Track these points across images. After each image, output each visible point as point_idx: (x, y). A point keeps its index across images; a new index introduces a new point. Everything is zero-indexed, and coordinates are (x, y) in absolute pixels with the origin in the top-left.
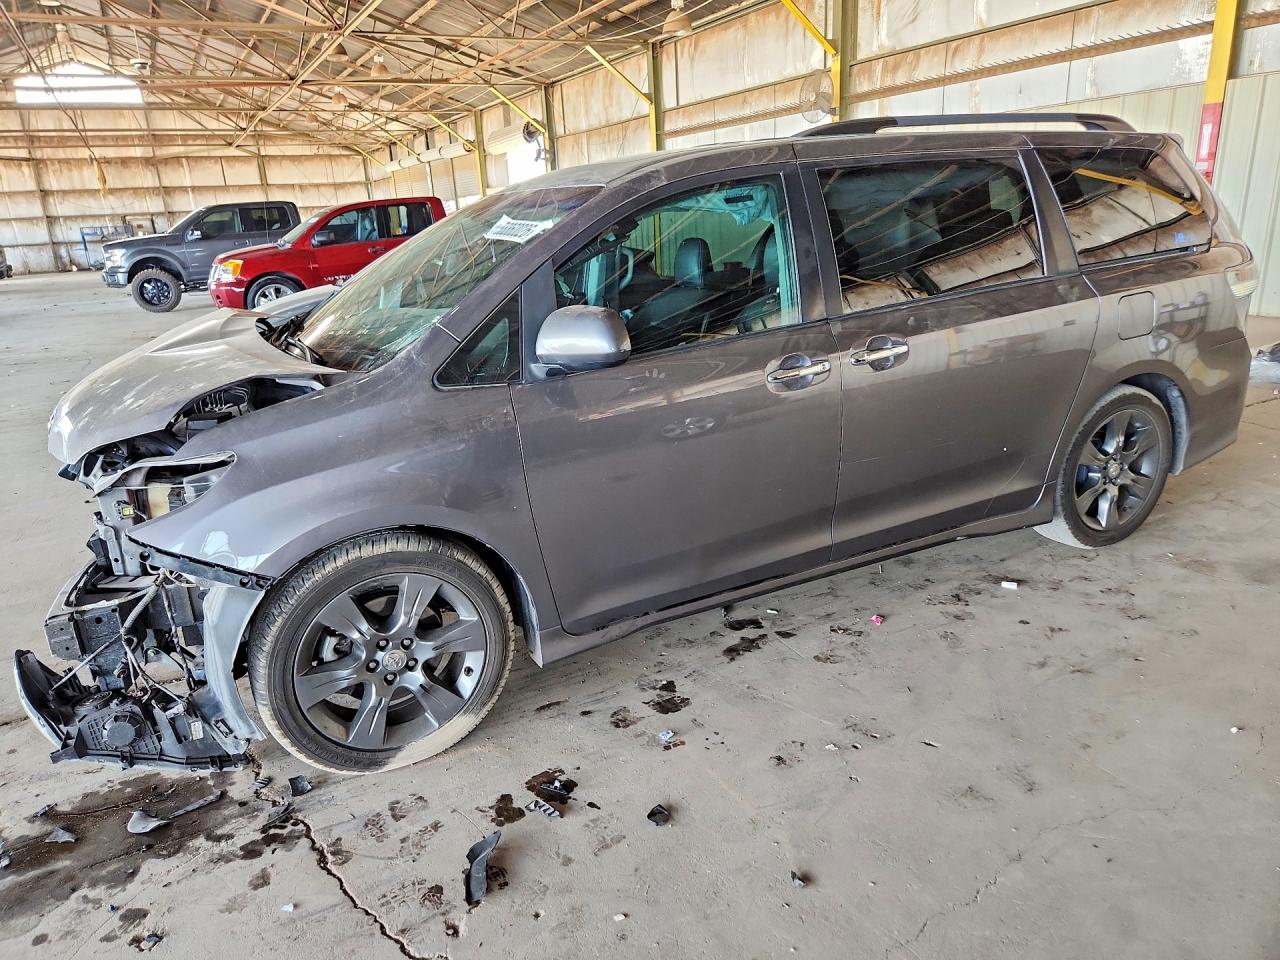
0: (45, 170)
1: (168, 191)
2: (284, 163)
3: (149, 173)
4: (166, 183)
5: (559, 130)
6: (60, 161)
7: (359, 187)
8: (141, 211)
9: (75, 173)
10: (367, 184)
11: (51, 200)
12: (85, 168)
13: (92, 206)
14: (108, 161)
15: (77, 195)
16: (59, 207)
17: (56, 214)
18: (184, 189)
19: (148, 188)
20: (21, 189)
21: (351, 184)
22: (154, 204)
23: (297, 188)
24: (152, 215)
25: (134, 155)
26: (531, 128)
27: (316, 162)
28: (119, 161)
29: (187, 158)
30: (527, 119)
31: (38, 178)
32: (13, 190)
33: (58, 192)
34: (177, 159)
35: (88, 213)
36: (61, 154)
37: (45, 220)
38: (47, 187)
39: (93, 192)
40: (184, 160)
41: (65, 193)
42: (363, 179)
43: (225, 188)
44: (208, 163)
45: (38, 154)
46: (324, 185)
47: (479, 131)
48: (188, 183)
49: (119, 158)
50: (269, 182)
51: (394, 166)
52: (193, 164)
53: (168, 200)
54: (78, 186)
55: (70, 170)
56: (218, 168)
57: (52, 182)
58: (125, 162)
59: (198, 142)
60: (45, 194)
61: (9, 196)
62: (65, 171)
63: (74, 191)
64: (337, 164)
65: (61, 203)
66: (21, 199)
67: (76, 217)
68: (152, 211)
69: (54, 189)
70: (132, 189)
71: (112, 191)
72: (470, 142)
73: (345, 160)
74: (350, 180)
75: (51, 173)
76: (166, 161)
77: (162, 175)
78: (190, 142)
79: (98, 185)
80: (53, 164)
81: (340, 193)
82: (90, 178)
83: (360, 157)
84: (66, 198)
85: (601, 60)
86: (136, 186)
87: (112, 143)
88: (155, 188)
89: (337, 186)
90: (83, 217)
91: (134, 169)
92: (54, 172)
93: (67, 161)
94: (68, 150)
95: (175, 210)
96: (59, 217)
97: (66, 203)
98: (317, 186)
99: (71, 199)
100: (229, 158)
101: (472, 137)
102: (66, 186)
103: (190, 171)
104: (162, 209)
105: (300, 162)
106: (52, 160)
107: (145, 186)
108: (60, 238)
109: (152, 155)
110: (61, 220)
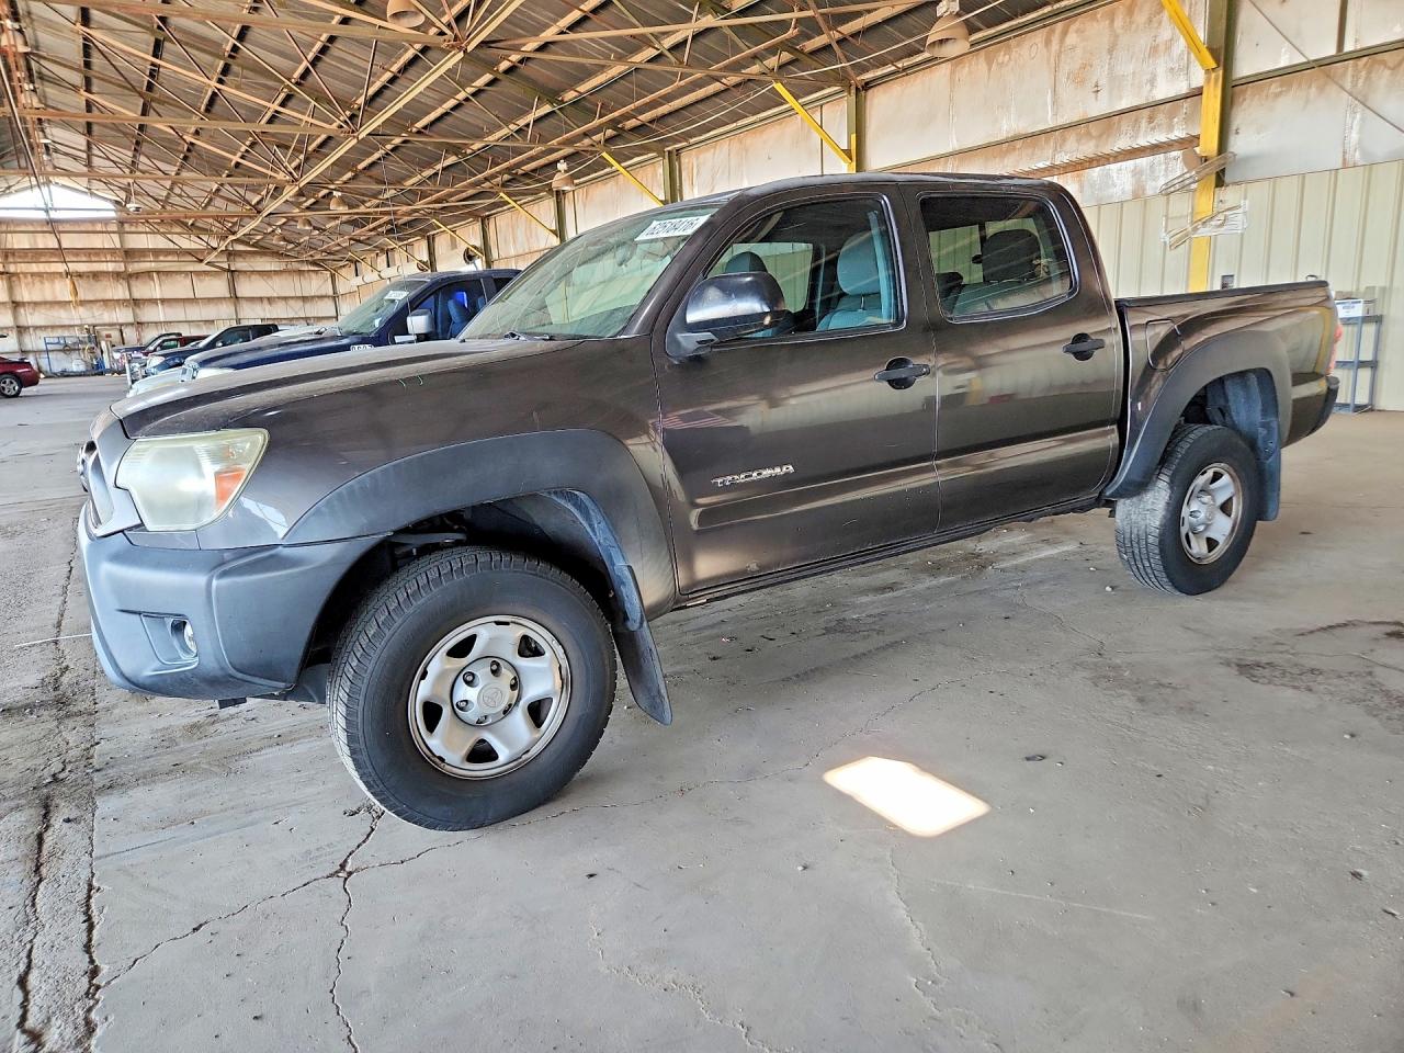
0: (17, 282)
1: (136, 303)
2: (253, 277)
3: (120, 286)
4: (137, 295)
5: (495, 255)
6: (33, 274)
7: (326, 299)
8: (111, 321)
9: (47, 284)
10: (335, 297)
11: (22, 310)
12: (56, 281)
13: (62, 316)
14: (80, 275)
15: (48, 306)
16: (30, 318)
17: (26, 324)
18: (153, 301)
19: (118, 301)
21: (318, 297)
22: (124, 315)
23: (266, 301)
24: (121, 325)
25: (105, 269)
26: (471, 253)
27: (284, 276)
28: (91, 275)
29: (158, 272)
30: (467, 246)
31: (11, 289)
33: (29, 303)
34: (148, 274)
35: (57, 324)
36: (34, 268)
37: (15, 330)
38: (18, 299)
39: (63, 304)
40: (155, 274)
41: (36, 304)
42: (331, 293)
43: (194, 300)
44: (180, 278)
45: (12, 269)
46: (292, 298)
47: (431, 253)
48: (158, 295)
49: (90, 272)
50: (239, 295)
51: (359, 281)
52: (163, 278)
53: (137, 311)
54: (49, 298)
55: (42, 283)
56: (188, 282)
57: (24, 294)
58: (96, 275)
59: (170, 258)
60: (16, 305)
62: (38, 284)
63: (45, 303)
64: (305, 278)
65: (31, 314)
67: (46, 327)
68: (120, 321)
69: (25, 300)
70: (103, 301)
71: (83, 303)
72: (424, 263)
73: (313, 275)
74: (318, 294)
75: (23, 285)
76: (137, 275)
77: (134, 289)
78: (161, 258)
79: (69, 297)
80: (25, 277)
81: (308, 306)
82: (62, 290)
83: (328, 273)
84: (36, 309)
85: (513, 204)
86: (107, 298)
87: (84, 259)
88: (125, 300)
89: (304, 299)
90: (53, 327)
91: (105, 282)
92: (27, 285)
93: (40, 275)
94: (41, 265)
95: (144, 319)
96: (28, 328)
97: (36, 313)
98: (285, 298)
99: (42, 310)
100: (198, 273)
101: (425, 258)
102: (37, 298)
103: (161, 284)
104: (131, 320)
105: (269, 277)
106: (25, 274)
107: (115, 298)
108: (29, 347)
109: (123, 269)
110: (31, 329)
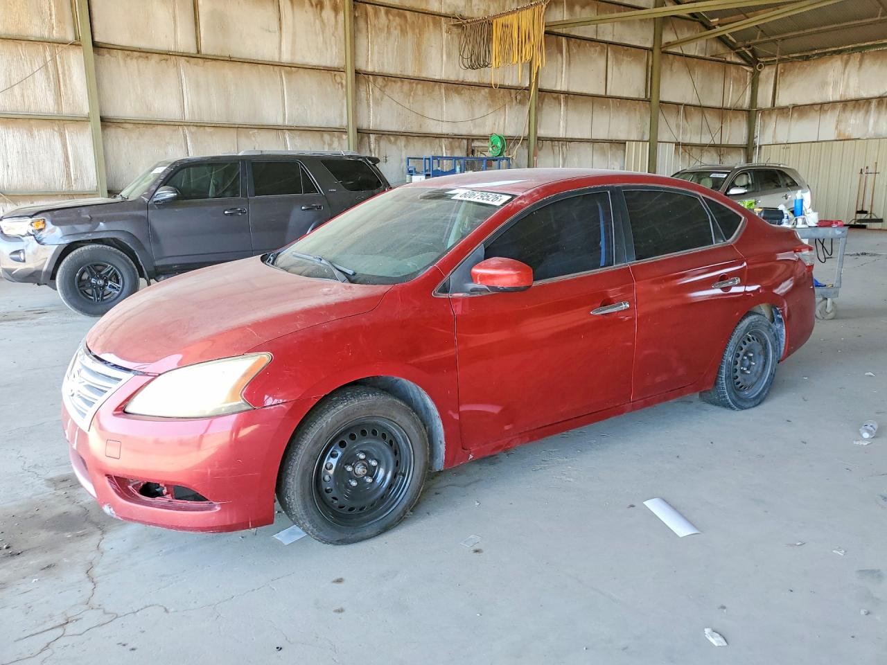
15: (406, 87)
20: (313, 60)
32: (299, 60)
33: (374, 74)
35: (415, 129)
38: (362, 65)
40: (564, 40)
54: (411, 71)
55: (403, 32)
57: (372, 53)
61: (288, 73)
62: (396, 33)
63: (402, 78)
65: (377, 102)
66: (309, 82)
67: (397, 134)
69: (370, 69)
83: (751, 70)
84: (387, 90)
90: (408, 135)
93: (401, 13)
96: (369, 133)
97: (386, 102)
99: (395, 94)
102: (390, 66)
103: (569, 63)
107: (508, 83)
110: (372, 137)
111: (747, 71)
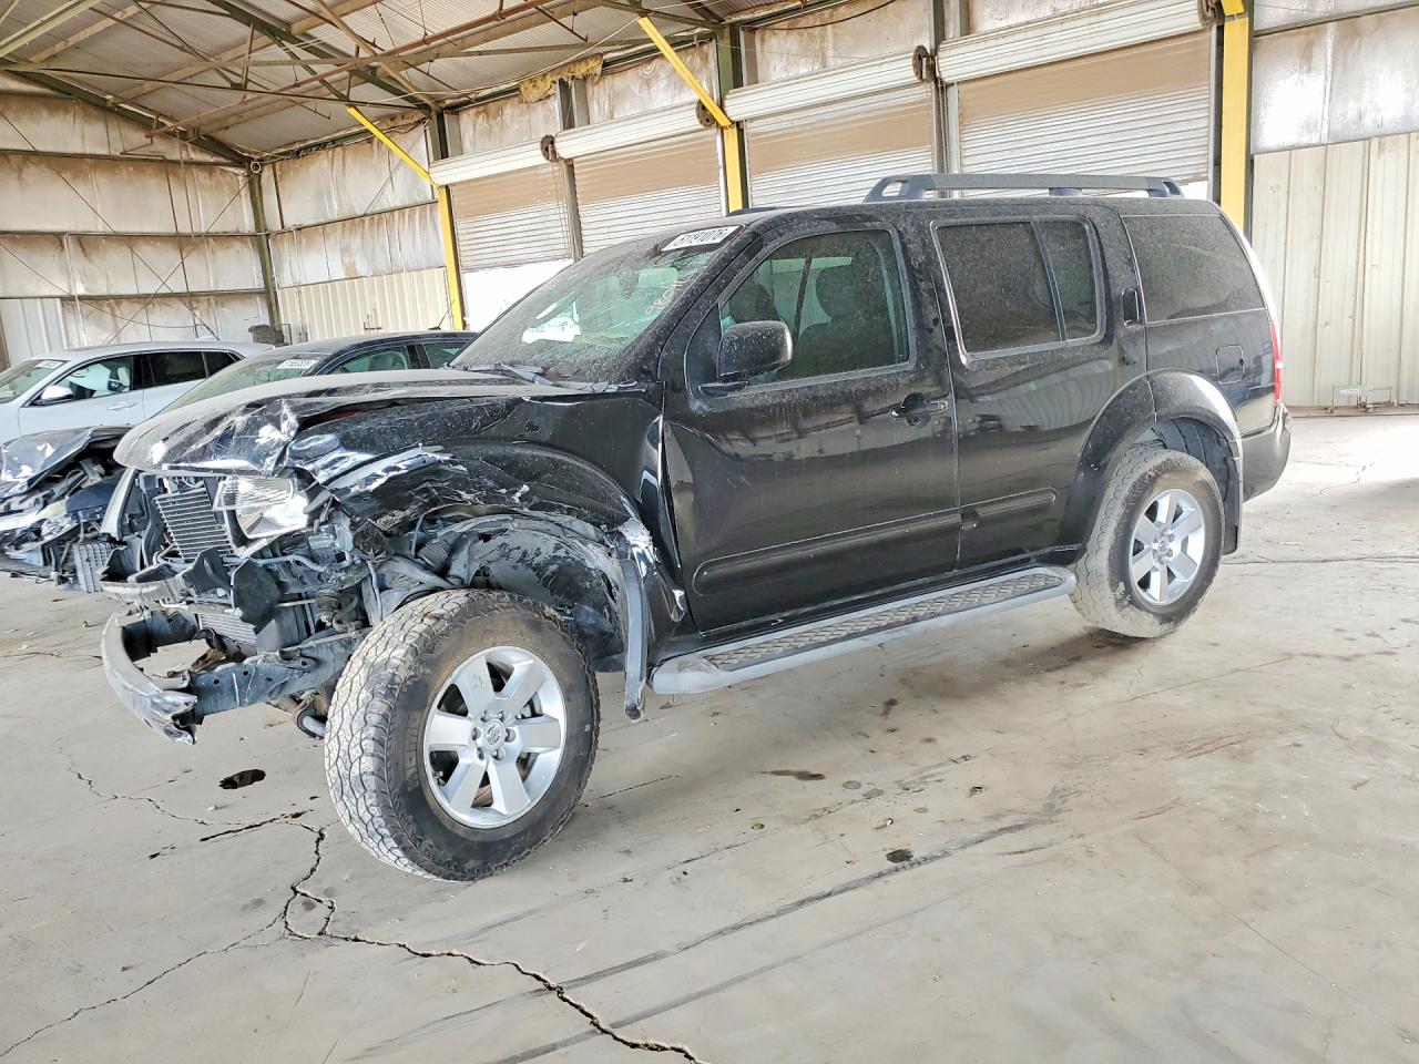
111: (237, 175)
